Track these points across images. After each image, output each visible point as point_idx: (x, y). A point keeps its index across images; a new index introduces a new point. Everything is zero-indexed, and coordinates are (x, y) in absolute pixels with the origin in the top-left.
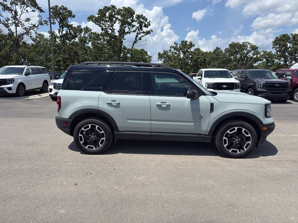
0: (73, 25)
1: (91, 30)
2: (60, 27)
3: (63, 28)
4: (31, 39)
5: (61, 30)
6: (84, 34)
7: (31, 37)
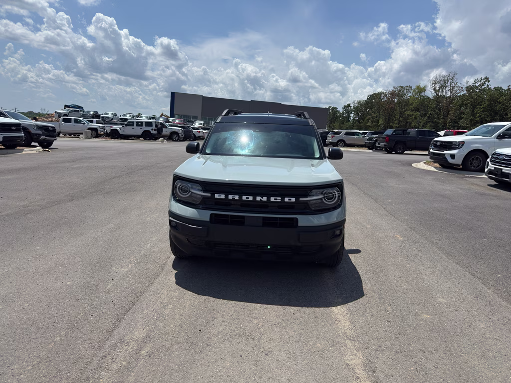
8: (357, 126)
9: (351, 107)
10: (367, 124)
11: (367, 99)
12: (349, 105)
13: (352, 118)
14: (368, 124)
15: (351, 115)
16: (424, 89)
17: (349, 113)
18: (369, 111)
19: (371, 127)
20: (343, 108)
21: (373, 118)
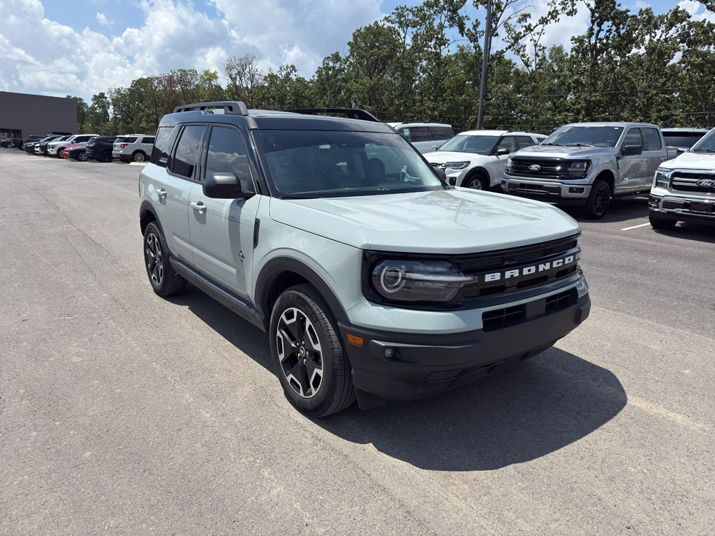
0: (629, 11)
1: (689, 17)
2: (593, 22)
3: (600, 25)
4: (523, 60)
5: (596, 28)
6: (663, 31)
7: (523, 56)
8: (123, 127)
9: (106, 98)
10: (141, 126)
11: (132, 86)
12: (102, 95)
13: (111, 116)
14: (143, 124)
15: (109, 111)
16: (214, 76)
17: (104, 107)
18: (138, 105)
19: (148, 130)
20: (93, 99)
21: (148, 116)
